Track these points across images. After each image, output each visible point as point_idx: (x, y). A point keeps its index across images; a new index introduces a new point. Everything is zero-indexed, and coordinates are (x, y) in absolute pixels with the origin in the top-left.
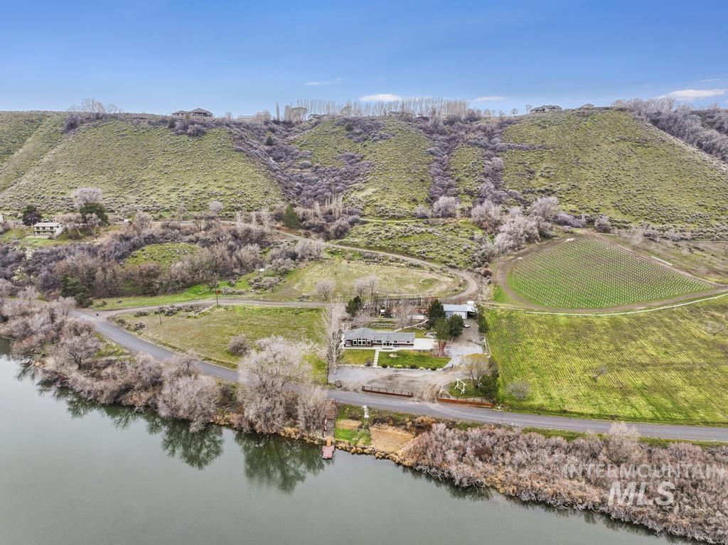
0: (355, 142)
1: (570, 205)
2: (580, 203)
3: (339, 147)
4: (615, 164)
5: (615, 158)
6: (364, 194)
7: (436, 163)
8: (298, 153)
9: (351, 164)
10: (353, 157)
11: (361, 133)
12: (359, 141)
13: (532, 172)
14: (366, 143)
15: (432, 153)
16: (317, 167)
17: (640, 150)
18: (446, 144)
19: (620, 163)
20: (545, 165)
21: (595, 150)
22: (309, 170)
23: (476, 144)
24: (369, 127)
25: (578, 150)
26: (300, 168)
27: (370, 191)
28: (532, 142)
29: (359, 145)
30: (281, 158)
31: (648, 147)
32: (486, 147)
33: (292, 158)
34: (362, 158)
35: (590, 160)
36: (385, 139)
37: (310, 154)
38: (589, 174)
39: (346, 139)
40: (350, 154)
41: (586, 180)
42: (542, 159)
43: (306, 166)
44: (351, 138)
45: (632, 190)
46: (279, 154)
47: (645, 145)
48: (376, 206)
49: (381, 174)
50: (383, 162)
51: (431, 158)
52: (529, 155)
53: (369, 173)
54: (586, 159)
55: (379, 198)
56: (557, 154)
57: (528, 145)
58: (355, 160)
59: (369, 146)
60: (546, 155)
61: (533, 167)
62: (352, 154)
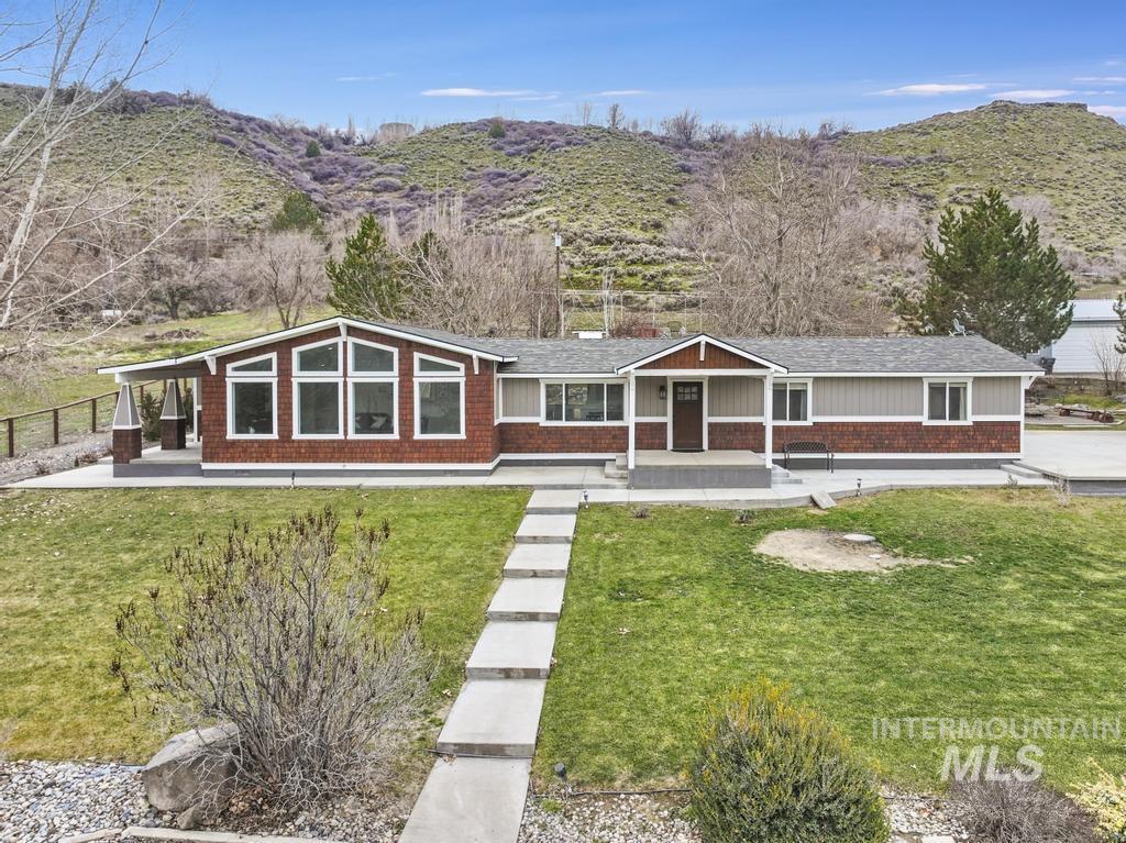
0: (510, 155)
3: (473, 163)
6: (524, 218)
8: (373, 167)
9: (496, 186)
10: (503, 175)
11: (523, 142)
12: (518, 153)
13: (928, 198)
14: (535, 155)
15: (686, 170)
16: (413, 189)
20: (952, 187)
22: (395, 194)
24: (542, 132)
25: (1019, 160)
26: (372, 190)
27: (541, 211)
28: (909, 152)
29: (517, 160)
30: (330, 175)
33: (357, 176)
34: (524, 175)
36: (575, 145)
37: (401, 170)
39: (489, 150)
40: (496, 170)
42: (943, 177)
43: (388, 188)
44: (500, 149)
46: (328, 169)
49: (568, 190)
50: (574, 172)
51: (686, 176)
52: (910, 173)
53: (540, 191)
54: (1047, 174)
55: (563, 218)
56: (974, 167)
57: (900, 158)
58: (505, 179)
59: (539, 157)
60: (948, 171)
61: (929, 191)
62: (501, 171)
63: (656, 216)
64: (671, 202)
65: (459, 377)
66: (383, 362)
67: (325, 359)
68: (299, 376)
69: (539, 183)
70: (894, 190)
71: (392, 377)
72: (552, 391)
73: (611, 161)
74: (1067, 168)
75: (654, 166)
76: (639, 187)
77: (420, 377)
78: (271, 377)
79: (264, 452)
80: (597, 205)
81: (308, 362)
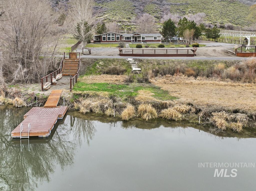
0: (98, 3)
1: (208, 22)
2: (213, 21)
4: (223, 9)
5: (222, 7)
6: (103, 17)
7: (137, 9)
9: (96, 10)
10: (97, 8)
12: (100, 3)
13: (184, 12)
14: (103, 3)
15: (135, 6)
17: (232, 4)
18: (141, 4)
19: (225, 8)
20: (189, 10)
21: (211, 4)
23: (155, 3)
25: (203, 4)
27: (106, 15)
28: (181, 2)
29: (100, 4)
31: (235, 3)
32: (160, 5)
34: (102, 8)
35: (211, 7)
38: (212, 11)
40: (96, 6)
41: (212, 13)
42: (188, 8)
44: (96, 2)
45: (235, 17)
47: (233, 3)
48: (110, 19)
49: (111, 11)
50: (112, 7)
51: (135, 8)
52: (181, 7)
53: (106, 11)
54: (208, 7)
55: (111, 17)
56: (194, 5)
57: (179, 4)
58: (98, 8)
59: (105, 4)
60: (189, 6)
61: (184, 10)
62: (97, 7)
63: (129, 16)
64: (132, 13)
65: (119, 36)
66: (114, 35)
67: (110, 35)
68: (108, 36)
69: (105, 9)
70: (177, 10)
71: (114, 36)
72: (126, 37)
73: (120, 5)
74: (213, 6)
75: (128, 5)
76: (125, 10)
77: (116, 36)
78: (106, 36)
79: (105, 42)
80: (117, 14)
81: (108, 35)
